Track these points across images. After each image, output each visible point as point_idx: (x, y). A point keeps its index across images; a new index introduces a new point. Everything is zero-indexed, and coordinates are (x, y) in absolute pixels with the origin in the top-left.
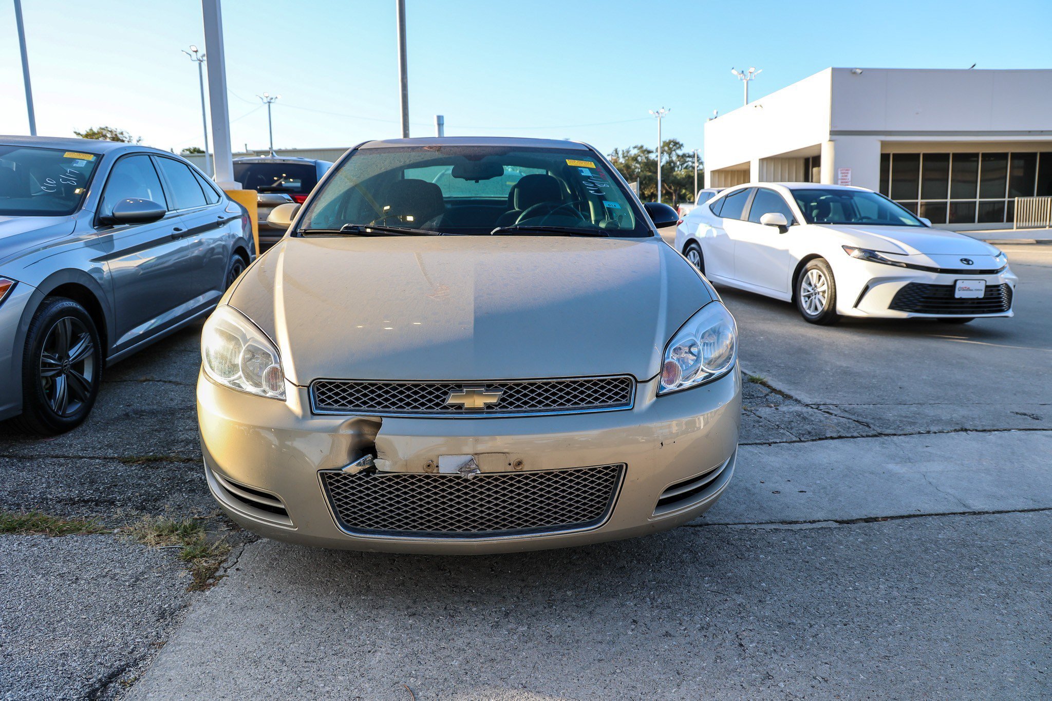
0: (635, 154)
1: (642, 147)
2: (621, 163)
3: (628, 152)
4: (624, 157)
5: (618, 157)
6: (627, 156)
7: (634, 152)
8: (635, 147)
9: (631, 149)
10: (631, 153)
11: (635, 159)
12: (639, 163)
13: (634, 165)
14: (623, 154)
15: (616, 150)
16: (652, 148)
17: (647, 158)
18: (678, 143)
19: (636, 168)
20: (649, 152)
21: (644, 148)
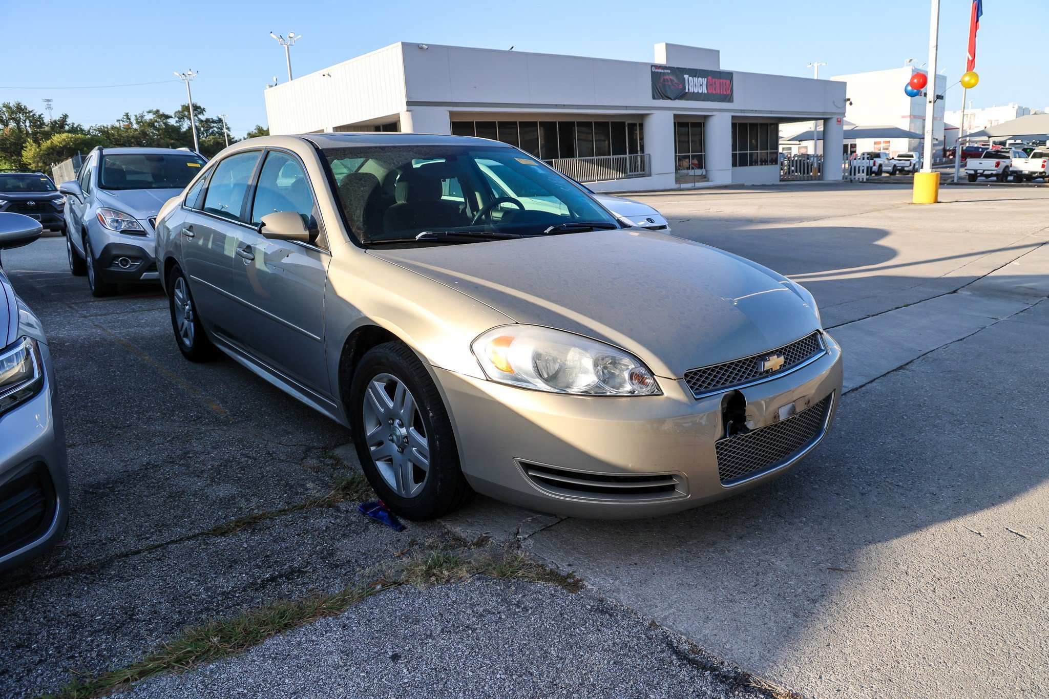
0: (151, 120)
1: (158, 111)
2: (136, 130)
3: (142, 117)
4: (138, 123)
5: (131, 123)
6: (142, 122)
7: (149, 117)
8: (149, 112)
9: (145, 114)
10: (145, 118)
11: (151, 124)
12: (158, 130)
13: (150, 131)
14: (137, 119)
15: (127, 115)
16: (171, 113)
17: (165, 124)
18: (199, 107)
19: (154, 134)
20: (168, 117)
21: (161, 112)
